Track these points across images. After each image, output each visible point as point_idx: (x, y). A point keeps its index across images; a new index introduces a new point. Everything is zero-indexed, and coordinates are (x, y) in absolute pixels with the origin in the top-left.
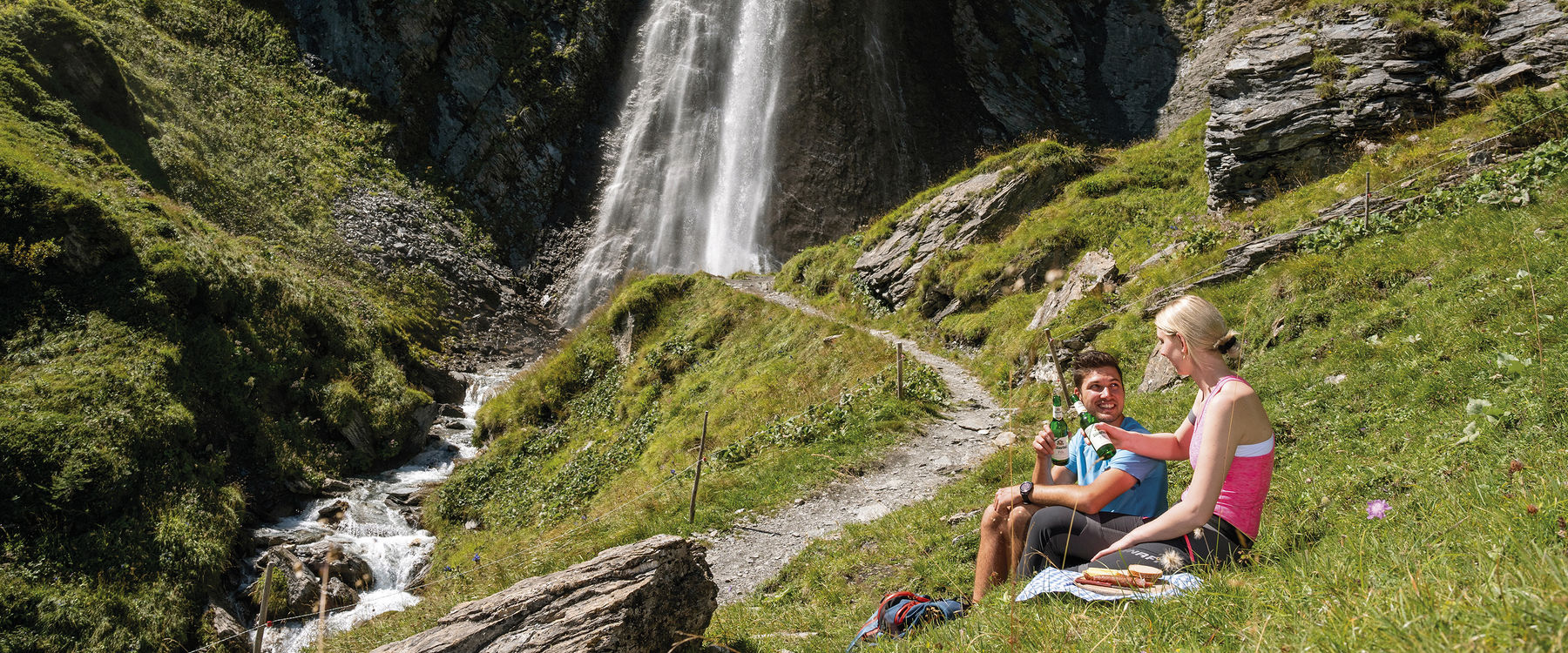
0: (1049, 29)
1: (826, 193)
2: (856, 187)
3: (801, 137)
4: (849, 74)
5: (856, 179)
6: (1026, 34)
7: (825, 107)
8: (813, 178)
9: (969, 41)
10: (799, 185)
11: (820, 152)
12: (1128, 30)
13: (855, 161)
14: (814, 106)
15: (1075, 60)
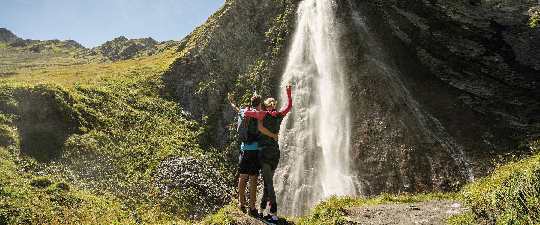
0: (472, 50)
1: (381, 138)
2: (398, 133)
3: (359, 112)
4: (375, 82)
5: (397, 129)
6: (460, 54)
7: (367, 97)
8: (371, 132)
9: (430, 62)
10: (365, 136)
11: (371, 118)
12: (523, 40)
13: (392, 120)
14: (362, 98)
15: (496, 60)
